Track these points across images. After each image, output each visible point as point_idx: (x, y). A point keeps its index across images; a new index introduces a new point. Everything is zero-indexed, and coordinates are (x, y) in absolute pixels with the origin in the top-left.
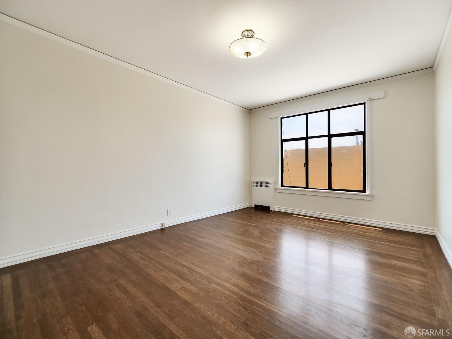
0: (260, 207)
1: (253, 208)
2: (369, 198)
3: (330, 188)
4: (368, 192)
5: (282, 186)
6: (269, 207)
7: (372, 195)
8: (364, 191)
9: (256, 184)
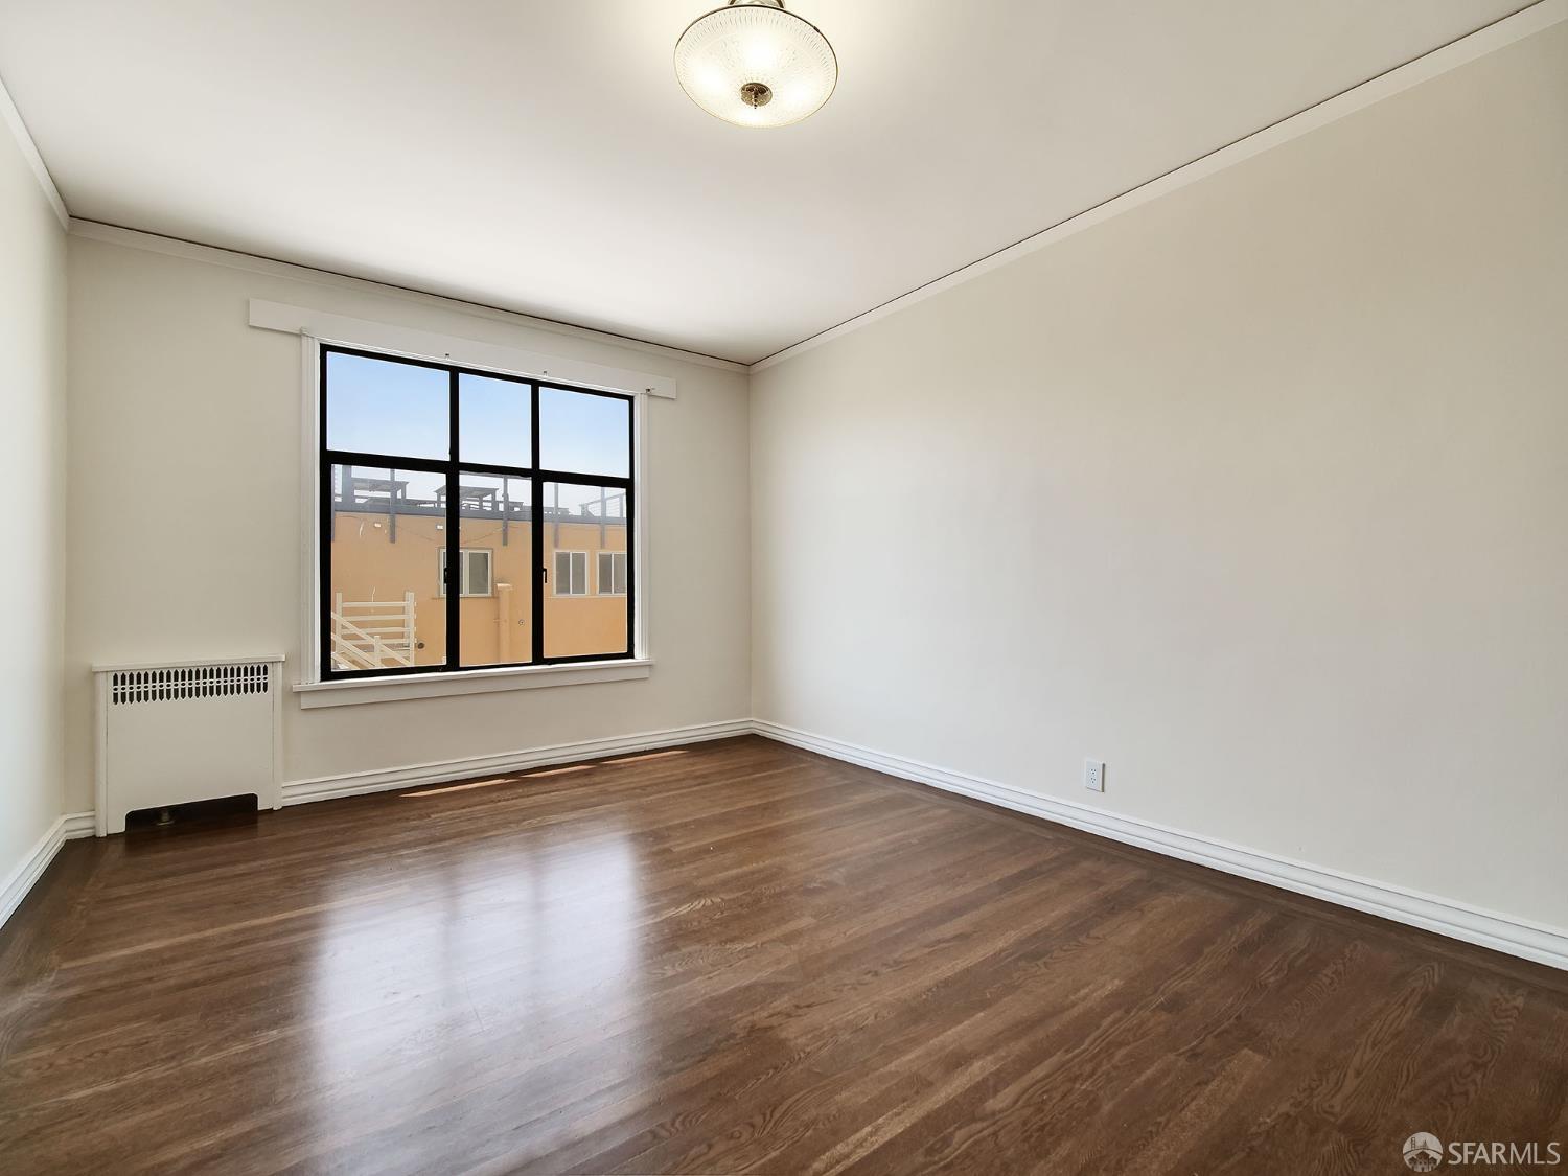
0: (165, 817)
1: (110, 837)
2: (645, 673)
3: (538, 658)
4: (640, 655)
5: (327, 673)
6: (251, 800)
7: (653, 661)
8: (630, 654)
9: (133, 686)
